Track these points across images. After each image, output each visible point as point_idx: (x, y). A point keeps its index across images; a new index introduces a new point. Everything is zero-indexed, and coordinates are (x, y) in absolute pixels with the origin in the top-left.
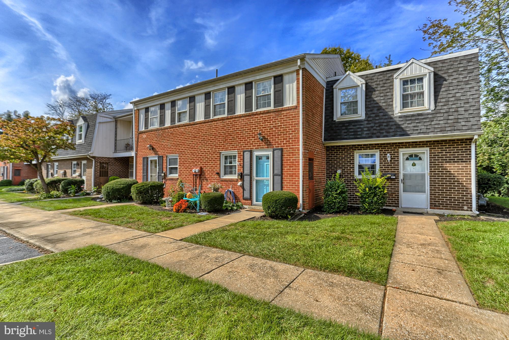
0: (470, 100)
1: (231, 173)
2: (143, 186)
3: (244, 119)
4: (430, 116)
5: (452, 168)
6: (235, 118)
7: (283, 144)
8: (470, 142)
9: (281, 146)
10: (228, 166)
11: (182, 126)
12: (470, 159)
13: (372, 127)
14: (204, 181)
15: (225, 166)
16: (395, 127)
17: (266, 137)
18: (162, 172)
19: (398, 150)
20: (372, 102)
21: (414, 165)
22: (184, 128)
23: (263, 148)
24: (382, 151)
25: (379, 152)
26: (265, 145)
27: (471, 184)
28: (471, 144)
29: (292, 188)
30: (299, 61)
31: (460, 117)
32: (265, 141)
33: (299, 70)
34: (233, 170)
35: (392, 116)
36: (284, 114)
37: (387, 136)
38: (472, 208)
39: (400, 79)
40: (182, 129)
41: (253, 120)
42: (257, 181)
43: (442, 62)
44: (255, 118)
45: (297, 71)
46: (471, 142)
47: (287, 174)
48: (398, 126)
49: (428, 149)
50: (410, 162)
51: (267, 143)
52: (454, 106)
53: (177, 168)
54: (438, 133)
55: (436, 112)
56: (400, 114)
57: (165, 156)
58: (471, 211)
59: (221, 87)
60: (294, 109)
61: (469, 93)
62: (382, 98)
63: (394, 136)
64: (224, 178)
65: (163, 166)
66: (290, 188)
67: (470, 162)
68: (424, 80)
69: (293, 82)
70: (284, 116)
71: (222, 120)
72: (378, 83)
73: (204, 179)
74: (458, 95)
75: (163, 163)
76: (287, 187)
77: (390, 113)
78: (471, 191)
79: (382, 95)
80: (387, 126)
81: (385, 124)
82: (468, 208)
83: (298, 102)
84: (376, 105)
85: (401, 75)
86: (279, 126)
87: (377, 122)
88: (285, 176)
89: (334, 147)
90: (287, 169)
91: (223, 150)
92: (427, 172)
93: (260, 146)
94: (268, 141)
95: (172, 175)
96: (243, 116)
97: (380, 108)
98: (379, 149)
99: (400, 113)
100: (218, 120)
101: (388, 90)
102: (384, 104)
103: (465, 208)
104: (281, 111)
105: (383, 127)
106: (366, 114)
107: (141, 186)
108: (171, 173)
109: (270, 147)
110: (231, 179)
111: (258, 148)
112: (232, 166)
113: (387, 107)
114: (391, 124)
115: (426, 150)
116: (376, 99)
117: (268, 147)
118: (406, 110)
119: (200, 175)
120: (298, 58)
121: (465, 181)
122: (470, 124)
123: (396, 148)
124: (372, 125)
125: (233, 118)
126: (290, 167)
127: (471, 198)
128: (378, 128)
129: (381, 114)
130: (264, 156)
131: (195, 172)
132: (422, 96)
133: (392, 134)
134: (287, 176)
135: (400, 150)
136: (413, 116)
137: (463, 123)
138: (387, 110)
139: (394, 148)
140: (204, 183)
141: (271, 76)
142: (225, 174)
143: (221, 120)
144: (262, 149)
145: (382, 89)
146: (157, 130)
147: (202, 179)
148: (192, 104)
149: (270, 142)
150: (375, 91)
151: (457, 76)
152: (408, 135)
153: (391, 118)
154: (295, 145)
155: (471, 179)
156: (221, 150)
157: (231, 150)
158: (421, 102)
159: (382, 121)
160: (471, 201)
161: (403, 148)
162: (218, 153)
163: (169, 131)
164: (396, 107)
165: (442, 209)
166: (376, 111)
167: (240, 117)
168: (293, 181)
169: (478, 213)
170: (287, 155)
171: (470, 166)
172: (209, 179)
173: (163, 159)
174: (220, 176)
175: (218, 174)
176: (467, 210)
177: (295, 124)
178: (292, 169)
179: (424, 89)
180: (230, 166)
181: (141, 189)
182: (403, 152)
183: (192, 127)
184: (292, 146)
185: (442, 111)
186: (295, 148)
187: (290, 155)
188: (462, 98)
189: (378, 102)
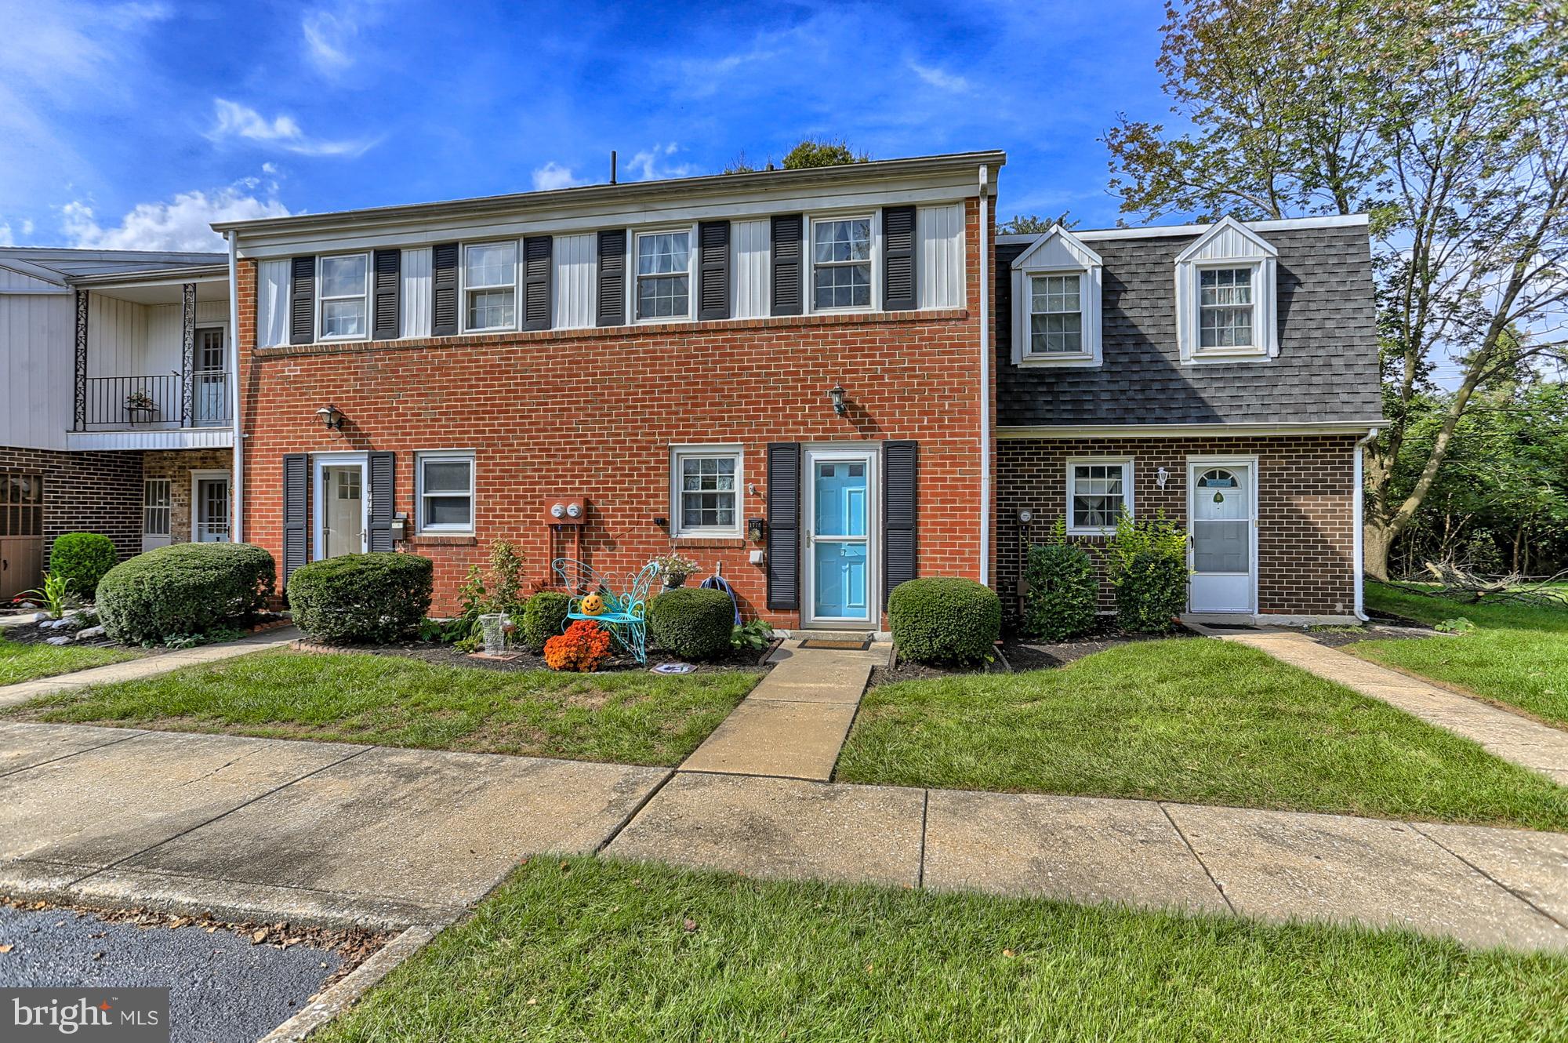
0: (1357, 341)
1: (710, 519)
3: (771, 339)
4: (1268, 373)
5: (1311, 506)
6: (733, 330)
7: (920, 428)
8: (1349, 444)
9: (912, 435)
10: (699, 494)
11: (495, 344)
12: (1352, 487)
13: (1123, 392)
14: (598, 549)
15: (687, 498)
16: (1181, 396)
17: (857, 403)
18: (390, 513)
19: (1185, 458)
20: (1120, 322)
21: (1218, 499)
22: (501, 353)
23: (846, 437)
24: (1144, 459)
25: (1132, 462)
26: (852, 430)
27: (1352, 548)
28: (1352, 450)
29: (951, 567)
30: (983, 170)
31: (1337, 380)
32: (854, 415)
33: (977, 198)
34: (718, 509)
35: (1174, 364)
36: (922, 332)
37: (1164, 420)
38: (1353, 607)
39: (1197, 266)
40: (493, 356)
41: (806, 345)
42: (818, 545)
43: (1290, 235)
44: (815, 337)
45: (971, 204)
46: (1353, 444)
47: (933, 524)
48: (1192, 395)
49: (1256, 458)
50: (1210, 492)
51: (863, 422)
52: (1321, 352)
53: (469, 498)
54: (1290, 417)
55: (1281, 364)
56: (1194, 362)
57: (406, 453)
58: (1351, 613)
59: (676, 215)
60: (958, 320)
61: (1352, 324)
62: (1145, 313)
63: (1183, 419)
64: (685, 536)
65: (394, 491)
66: (943, 567)
67: (1350, 493)
68: (1253, 277)
69: (949, 234)
70: (921, 339)
71: (681, 333)
72: (1133, 268)
73: (598, 543)
74: (1329, 324)
75: (395, 479)
76: (931, 566)
77: (1169, 357)
78: (1351, 566)
79: (1145, 304)
80: (1163, 390)
81: (1156, 386)
82: (1345, 607)
83: (973, 300)
84: (1131, 332)
85: (1198, 256)
86: (905, 369)
87: (1136, 377)
88: (926, 531)
89: (1008, 443)
90: (932, 509)
91: (682, 441)
92: (1253, 517)
93: (835, 430)
94: (866, 415)
95: (436, 527)
96: (768, 328)
97: (1140, 340)
98: (1135, 453)
99: (1195, 357)
100: (661, 334)
101: (1162, 293)
102: (1152, 331)
103: (1339, 607)
104: (913, 322)
105: (1151, 394)
106: (1105, 354)
108: (432, 519)
109: (872, 436)
110: (719, 540)
111: (827, 438)
112: (715, 495)
113: (1161, 338)
114: (1173, 385)
115: (1251, 461)
116: (1128, 313)
117: (864, 437)
118: (1209, 351)
119: (581, 528)
120: (984, 163)
121: (1338, 542)
122: (1358, 399)
123: (1180, 452)
124: (1124, 385)
125: (727, 330)
126: (942, 502)
127: (1352, 584)
128: (1140, 396)
129: (1146, 358)
130: (842, 463)
131: (564, 516)
132: (1245, 320)
133: (1178, 414)
134: (935, 531)
135: (1189, 458)
136: (1228, 368)
137: (1345, 397)
138: (1160, 348)
139: (1173, 452)
140: (600, 554)
141: (876, 207)
142: (687, 523)
143: (674, 333)
144: (842, 441)
145: (1144, 287)
146: (361, 350)
147: (589, 543)
148: (538, 265)
149: (872, 421)
150: (1125, 291)
151: (1324, 277)
152: (1218, 419)
153: (1174, 371)
154: (964, 435)
155: (1351, 535)
156: (673, 441)
157: (717, 440)
158: (1245, 334)
159: (1148, 376)
160: (1352, 589)
161: (1196, 452)
162: (664, 448)
163: (426, 357)
164: (1184, 341)
165: (1289, 612)
166: (1131, 349)
167: (756, 329)
168: (954, 545)
169: (1366, 618)
170: (935, 465)
171: (1351, 505)
172: (622, 543)
173: (395, 466)
174: (667, 531)
175: (663, 523)
176: (1343, 613)
177: (961, 368)
178: (952, 509)
179: (1253, 302)
180: (704, 495)
182: (1196, 464)
183: (538, 351)
184: (952, 435)
185: (1296, 362)
186: (962, 443)
187: (944, 465)
188: (1338, 333)
189: (1135, 321)
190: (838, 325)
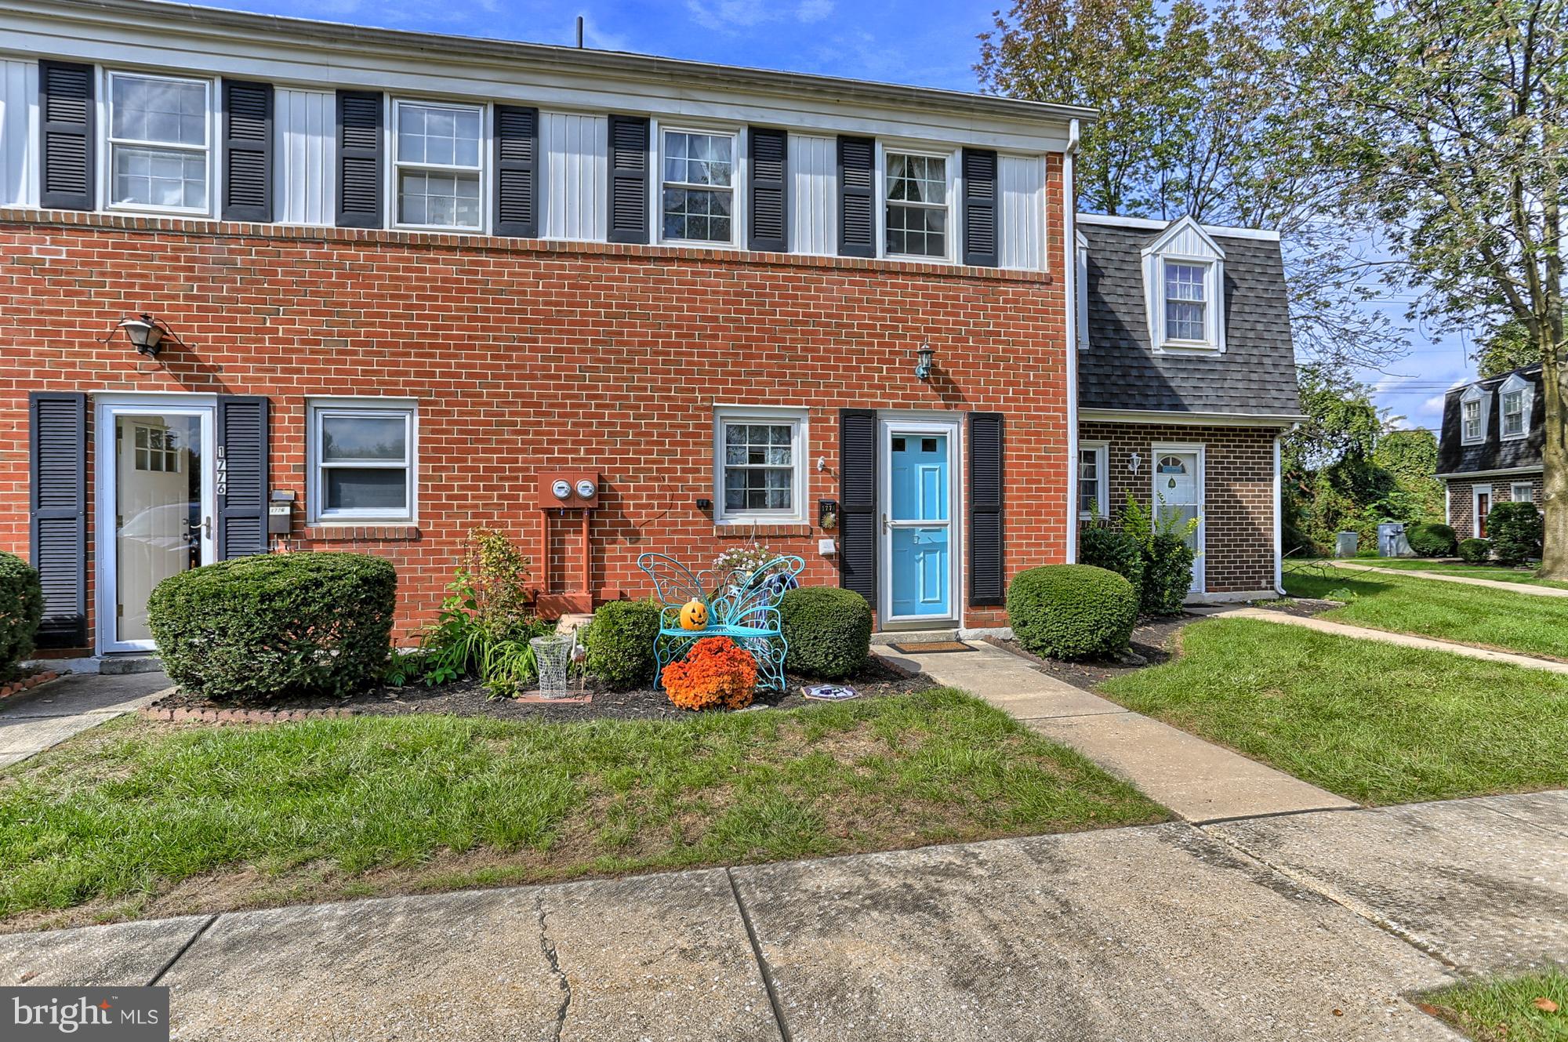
0: (1279, 344)
1: (757, 501)
2: (318, 584)
3: (843, 282)
4: (1219, 367)
5: (1243, 491)
6: (798, 267)
7: (1006, 400)
8: (1271, 436)
9: (998, 407)
10: (744, 470)
11: (451, 249)
12: (1272, 475)
13: (1108, 376)
14: (614, 542)
15: (731, 473)
16: (1155, 383)
17: (940, 367)
18: (261, 492)
19: (1150, 445)
20: (1100, 306)
21: (1172, 484)
22: (461, 262)
23: (929, 406)
24: (1117, 444)
25: (1107, 448)
26: (934, 398)
27: (1272, 529)
28: (1272, 442)
29: (1036, 553)
30: (1074, 125)
31: (1268, 377)
32: (937, 381)
33: (1062, 154)
34: (768, 489)
35: (1147, 352)
36: (1007, 293)
37: (1143, 407)
38: (1273, 583)
39: (1166, 260)
40: (446, 266)
41: (887, 292)
42: (896, 531)
43: (1227, 241)
44: (893, 285)
45: (1053, 161)
46: (1273, 437)
47: (1019, 506)
48: (1163, 384)
49: (1203, 446)
50: (1167, 477)
51: (946, 389)
52: (1255, 352)
53: (403, 470)
54: (1238, 409)
55: (1228, 359)
56: (1162, 352)
57: (290, 401)
58: (1272, 588)
60: (1042, 283)
61: (1275, 328)
62: (1121, 301)
63: (1158, 406)
64: (733, 523)
65: (269, 459)
66: (1029, 553)
67: (1271, 480)
68: (1205, 275)
69: (1029, 189)
70: (1006, 301)
71: (729, 263)
72: (1108, 255)
73: (615, 533)
74: (1260, 327)
75: (270, 439)
76: (1018, 553)
77: (1142, 345)
78: (1272, 546)
79: (1120, 291)
80: (1140, 377)
81: (1134, 373)
82: (1268, 583)
83: (1056, 263)
84: (1109, 317)
85: (1165, 251)
86: (991, 333)
87: (1117, 363)
88: (1012, 514)
90: (1018, 490)
91: (732, 401)
92: (1201, 502)
93: (916, 397)
94: (951, 382)
95: (342, 513)
96: (839, 269)
97: (1118, 326)
98: (1110, 438)
99: (1164, 347)
100: (704, 261)
101: (1132, 283)
102: (1127, 318)
103: (1264, 583)
104: (998, 280)
105: (1131, 381)
106: (1091, 338)
107: (306, 589)
108: (333, 500)
109: (956, 406)
110: (781, 527)
111: (908, 406)
112: (762, 470)
113: (1135, 326)
114: (1148, 373)
115: (1199, 449)
116: (1107, 299)
117: (948, 407)
118: (1175, 342)
119: (591, 512)
120: (1076, 117)
121: (1263, 524)
122: (1283, 396)
123: (1146, 439)
124: (1108, 370)
126: (1028, 482)
127: (1273, 561)
128: (1121, 382)
129: (1124, 344)
130: (914, 436)
131: (573, 494)
132: (1198, 316)
133: (1153, 401)
134: (1021, 514)
135: (1154, 444)
136: (1189, 360)
137: (1274, 394)
138: (1135, 336)
139: (1142, 439)
140: (615, 550)
141: (955, 145)
142: (730, 506)
143: (721, 262)
144: (923, 411)
145: (1118, 274)
146: (198, 233)
147: (600, 533)
149: (956, 389)
150: (1103, 276)
151: (1253, 284)
152: (1184, 408)
153: (1147, 359)
154: (1047, 409)
155: (1272, 519)
156: (719, 400)
157: (777, 402)
158: (1198, 328)
159: (1128, 362)
160: (1272, 567)
161: (1158, 439)
162: (707, 409)
163: (329, 256)
164: (1155, 331)
165: (1228, 590)
166: (1111, 335)
167: (825, 269)
168: (1039, 529)
169: (1284, 592)
170: (1021, 441)
171: (1271, 491)
172: (648, 532)
173: (269, 420)
174: (710, 516)
175: (705, 506)
176: (1266, 589)
177: (1045, 336)
178: (1038, 490)
179: (1205, 300)
180: (751, 471)
181: (306, 603)
182: (1160, 449)
183: (521, 266)
184: (1037, 409)
185: (1239, 359)
186: (1047, 418)
187: (1029, 442)
188: (1267, 335)
189: (1113, 307)
190: (919, 274)
